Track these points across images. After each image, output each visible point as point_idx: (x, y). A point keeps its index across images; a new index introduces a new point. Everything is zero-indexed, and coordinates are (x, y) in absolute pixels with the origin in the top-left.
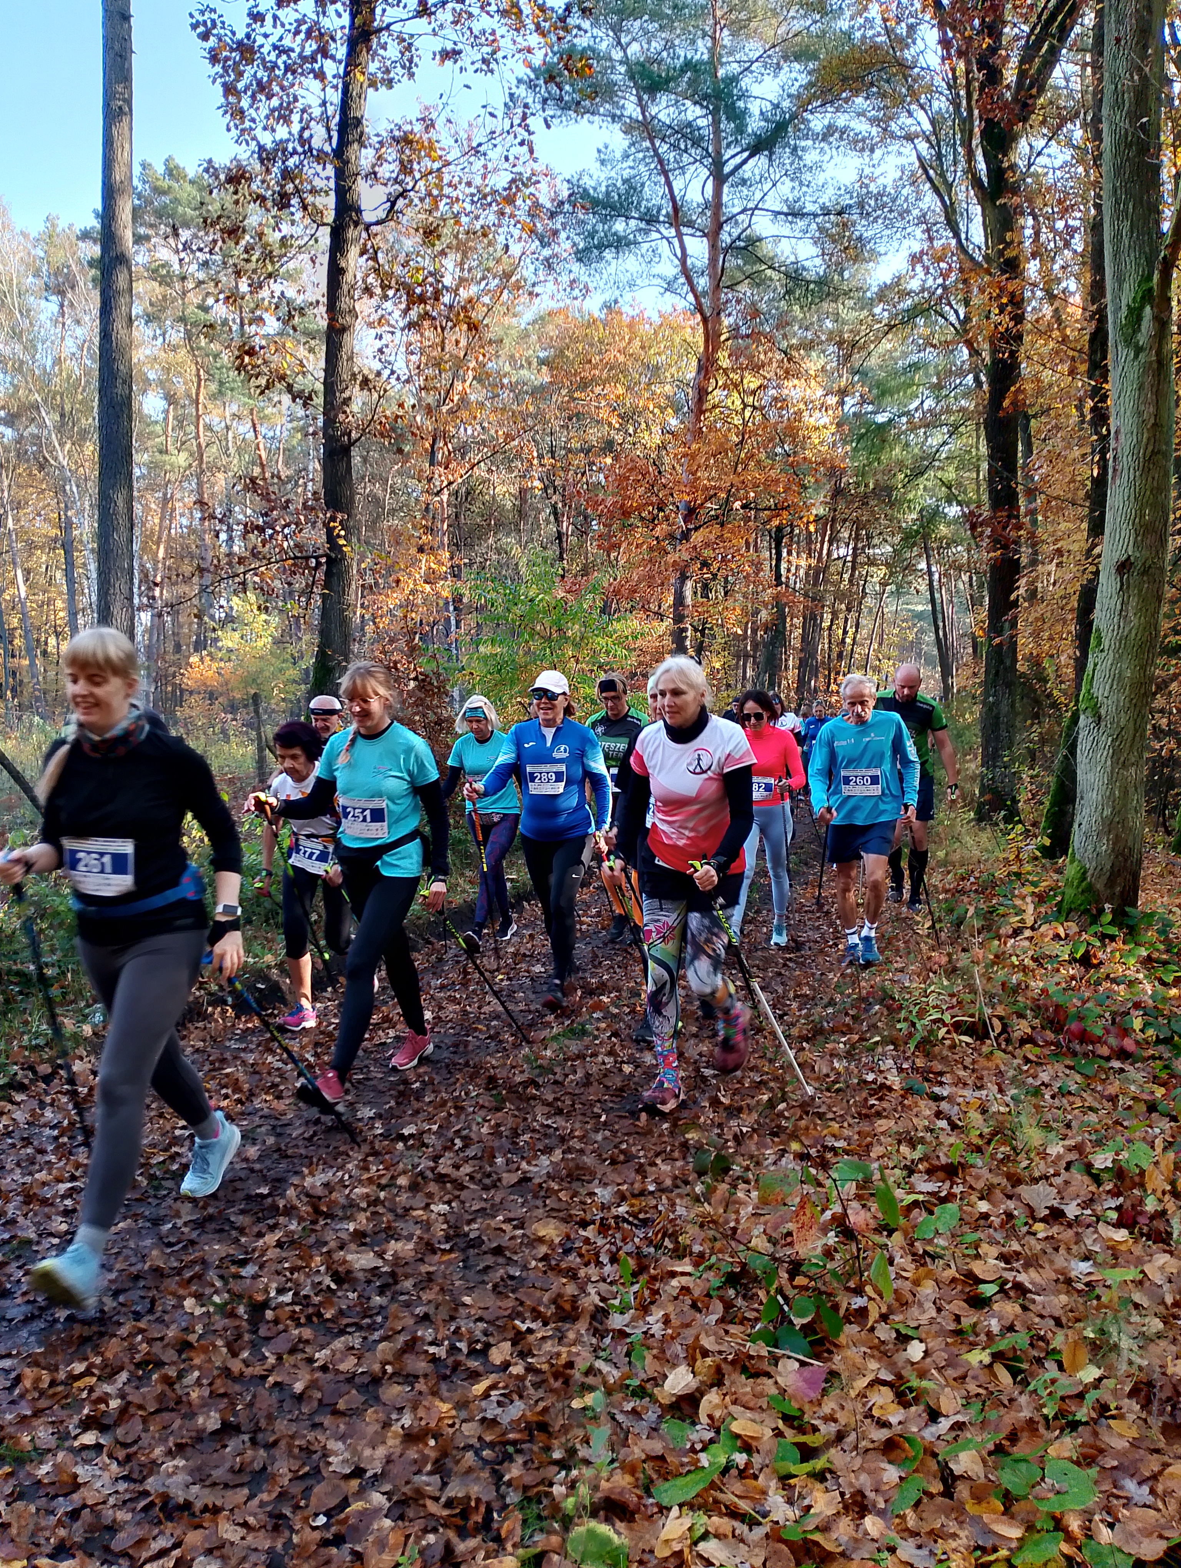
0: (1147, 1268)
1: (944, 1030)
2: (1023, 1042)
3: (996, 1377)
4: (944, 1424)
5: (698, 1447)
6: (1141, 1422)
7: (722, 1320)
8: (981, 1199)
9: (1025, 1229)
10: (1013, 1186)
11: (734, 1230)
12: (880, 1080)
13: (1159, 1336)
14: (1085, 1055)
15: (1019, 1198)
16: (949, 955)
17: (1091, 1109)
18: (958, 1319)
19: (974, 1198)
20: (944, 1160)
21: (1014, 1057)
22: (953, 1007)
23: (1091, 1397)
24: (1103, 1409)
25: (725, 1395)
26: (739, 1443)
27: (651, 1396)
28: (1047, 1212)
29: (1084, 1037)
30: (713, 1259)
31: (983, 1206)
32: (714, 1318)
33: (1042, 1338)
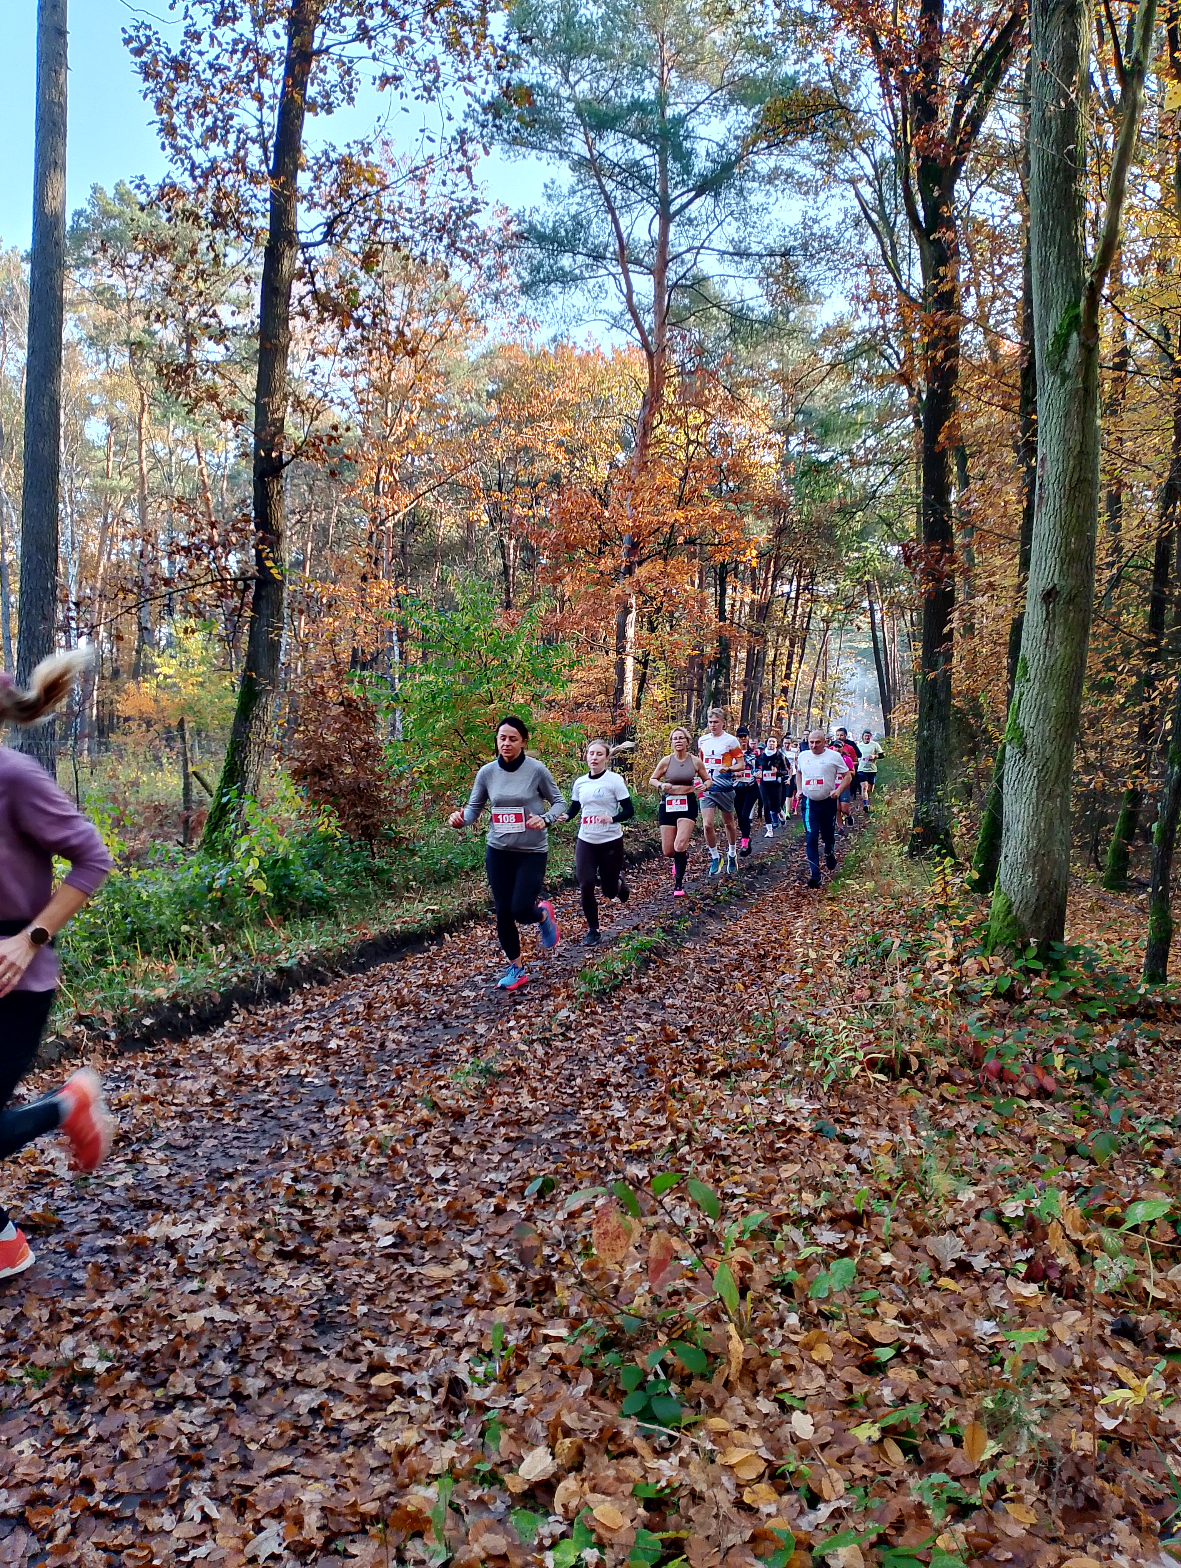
0: (1056, 1327)
1: (858, 1067)
2: (940, 1080)
3: (885, 1454)
4: (824, 1511)
5: (547, 1542)
6: (1038, 1505)
7: (592, 1392)
8: (885, 1250)
9: (929, 1284)
10: (920, 1237)
11: (617, 1288)
12: (790, 1121)
13: (1065, 1404)
14: (1005, 1094)
15: (925, 1250)
16: (871, 988)
17: (1007, 1152)
18: (849, 1387)
19: (876, 1250)
20: (848, 1208)
21: (931, 1096)
22: (869, 1044)
23: (985, 1480)
24: (999, 1489)
25: (583, 1480)
26: (594, 1538)
27: (502, 1482)
28: (953, 1265)
29: (1002, 1075)
30: (590, 1322)
31: (887, 1259)
32: (581, 1389)
33: (939, 1410)
